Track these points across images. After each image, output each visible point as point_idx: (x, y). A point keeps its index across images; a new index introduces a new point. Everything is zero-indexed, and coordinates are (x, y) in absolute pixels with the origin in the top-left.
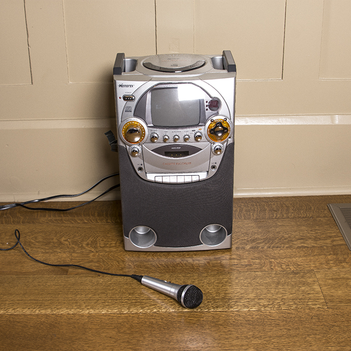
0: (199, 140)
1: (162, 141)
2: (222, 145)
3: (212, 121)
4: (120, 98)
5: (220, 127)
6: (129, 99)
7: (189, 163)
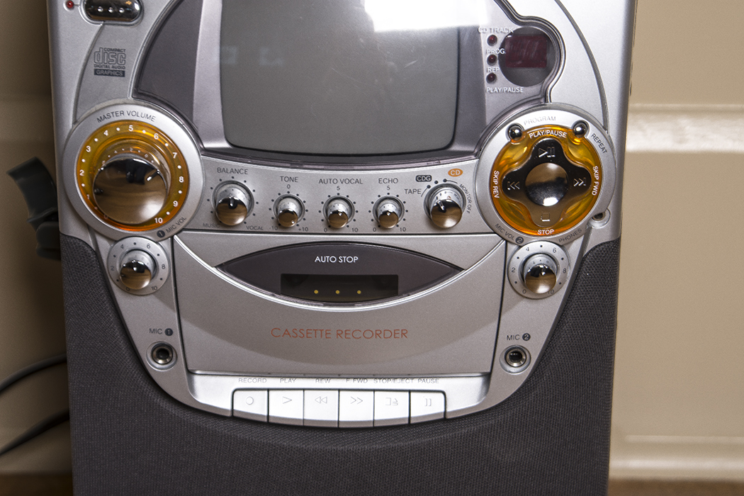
0: (449, 223)
1: (269, 225)
2: (559, 253)
3: (511, 134)
4: (70, 5)
5: (552, 166)
6: (116, 10)
7: (400, 332)
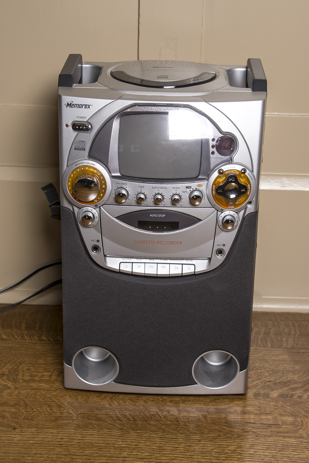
0: (197, 203)
1: (134, 203)
2: (236, 215)
3: (220, 173)
4: (67, 126)
5: (233, 184)
6: (83, 127)
7: (179, 242)
